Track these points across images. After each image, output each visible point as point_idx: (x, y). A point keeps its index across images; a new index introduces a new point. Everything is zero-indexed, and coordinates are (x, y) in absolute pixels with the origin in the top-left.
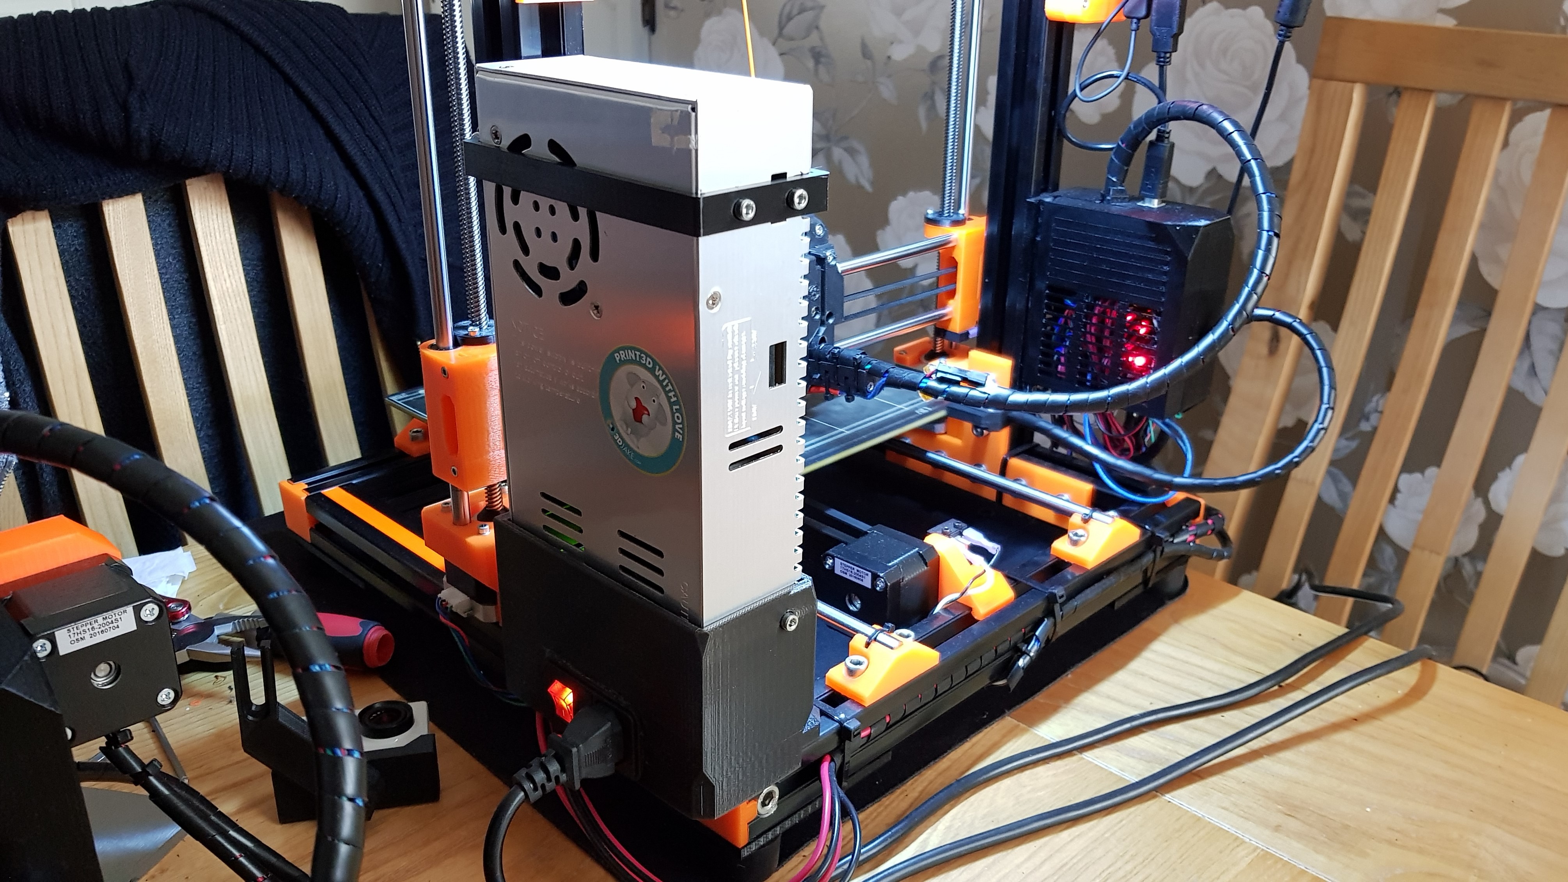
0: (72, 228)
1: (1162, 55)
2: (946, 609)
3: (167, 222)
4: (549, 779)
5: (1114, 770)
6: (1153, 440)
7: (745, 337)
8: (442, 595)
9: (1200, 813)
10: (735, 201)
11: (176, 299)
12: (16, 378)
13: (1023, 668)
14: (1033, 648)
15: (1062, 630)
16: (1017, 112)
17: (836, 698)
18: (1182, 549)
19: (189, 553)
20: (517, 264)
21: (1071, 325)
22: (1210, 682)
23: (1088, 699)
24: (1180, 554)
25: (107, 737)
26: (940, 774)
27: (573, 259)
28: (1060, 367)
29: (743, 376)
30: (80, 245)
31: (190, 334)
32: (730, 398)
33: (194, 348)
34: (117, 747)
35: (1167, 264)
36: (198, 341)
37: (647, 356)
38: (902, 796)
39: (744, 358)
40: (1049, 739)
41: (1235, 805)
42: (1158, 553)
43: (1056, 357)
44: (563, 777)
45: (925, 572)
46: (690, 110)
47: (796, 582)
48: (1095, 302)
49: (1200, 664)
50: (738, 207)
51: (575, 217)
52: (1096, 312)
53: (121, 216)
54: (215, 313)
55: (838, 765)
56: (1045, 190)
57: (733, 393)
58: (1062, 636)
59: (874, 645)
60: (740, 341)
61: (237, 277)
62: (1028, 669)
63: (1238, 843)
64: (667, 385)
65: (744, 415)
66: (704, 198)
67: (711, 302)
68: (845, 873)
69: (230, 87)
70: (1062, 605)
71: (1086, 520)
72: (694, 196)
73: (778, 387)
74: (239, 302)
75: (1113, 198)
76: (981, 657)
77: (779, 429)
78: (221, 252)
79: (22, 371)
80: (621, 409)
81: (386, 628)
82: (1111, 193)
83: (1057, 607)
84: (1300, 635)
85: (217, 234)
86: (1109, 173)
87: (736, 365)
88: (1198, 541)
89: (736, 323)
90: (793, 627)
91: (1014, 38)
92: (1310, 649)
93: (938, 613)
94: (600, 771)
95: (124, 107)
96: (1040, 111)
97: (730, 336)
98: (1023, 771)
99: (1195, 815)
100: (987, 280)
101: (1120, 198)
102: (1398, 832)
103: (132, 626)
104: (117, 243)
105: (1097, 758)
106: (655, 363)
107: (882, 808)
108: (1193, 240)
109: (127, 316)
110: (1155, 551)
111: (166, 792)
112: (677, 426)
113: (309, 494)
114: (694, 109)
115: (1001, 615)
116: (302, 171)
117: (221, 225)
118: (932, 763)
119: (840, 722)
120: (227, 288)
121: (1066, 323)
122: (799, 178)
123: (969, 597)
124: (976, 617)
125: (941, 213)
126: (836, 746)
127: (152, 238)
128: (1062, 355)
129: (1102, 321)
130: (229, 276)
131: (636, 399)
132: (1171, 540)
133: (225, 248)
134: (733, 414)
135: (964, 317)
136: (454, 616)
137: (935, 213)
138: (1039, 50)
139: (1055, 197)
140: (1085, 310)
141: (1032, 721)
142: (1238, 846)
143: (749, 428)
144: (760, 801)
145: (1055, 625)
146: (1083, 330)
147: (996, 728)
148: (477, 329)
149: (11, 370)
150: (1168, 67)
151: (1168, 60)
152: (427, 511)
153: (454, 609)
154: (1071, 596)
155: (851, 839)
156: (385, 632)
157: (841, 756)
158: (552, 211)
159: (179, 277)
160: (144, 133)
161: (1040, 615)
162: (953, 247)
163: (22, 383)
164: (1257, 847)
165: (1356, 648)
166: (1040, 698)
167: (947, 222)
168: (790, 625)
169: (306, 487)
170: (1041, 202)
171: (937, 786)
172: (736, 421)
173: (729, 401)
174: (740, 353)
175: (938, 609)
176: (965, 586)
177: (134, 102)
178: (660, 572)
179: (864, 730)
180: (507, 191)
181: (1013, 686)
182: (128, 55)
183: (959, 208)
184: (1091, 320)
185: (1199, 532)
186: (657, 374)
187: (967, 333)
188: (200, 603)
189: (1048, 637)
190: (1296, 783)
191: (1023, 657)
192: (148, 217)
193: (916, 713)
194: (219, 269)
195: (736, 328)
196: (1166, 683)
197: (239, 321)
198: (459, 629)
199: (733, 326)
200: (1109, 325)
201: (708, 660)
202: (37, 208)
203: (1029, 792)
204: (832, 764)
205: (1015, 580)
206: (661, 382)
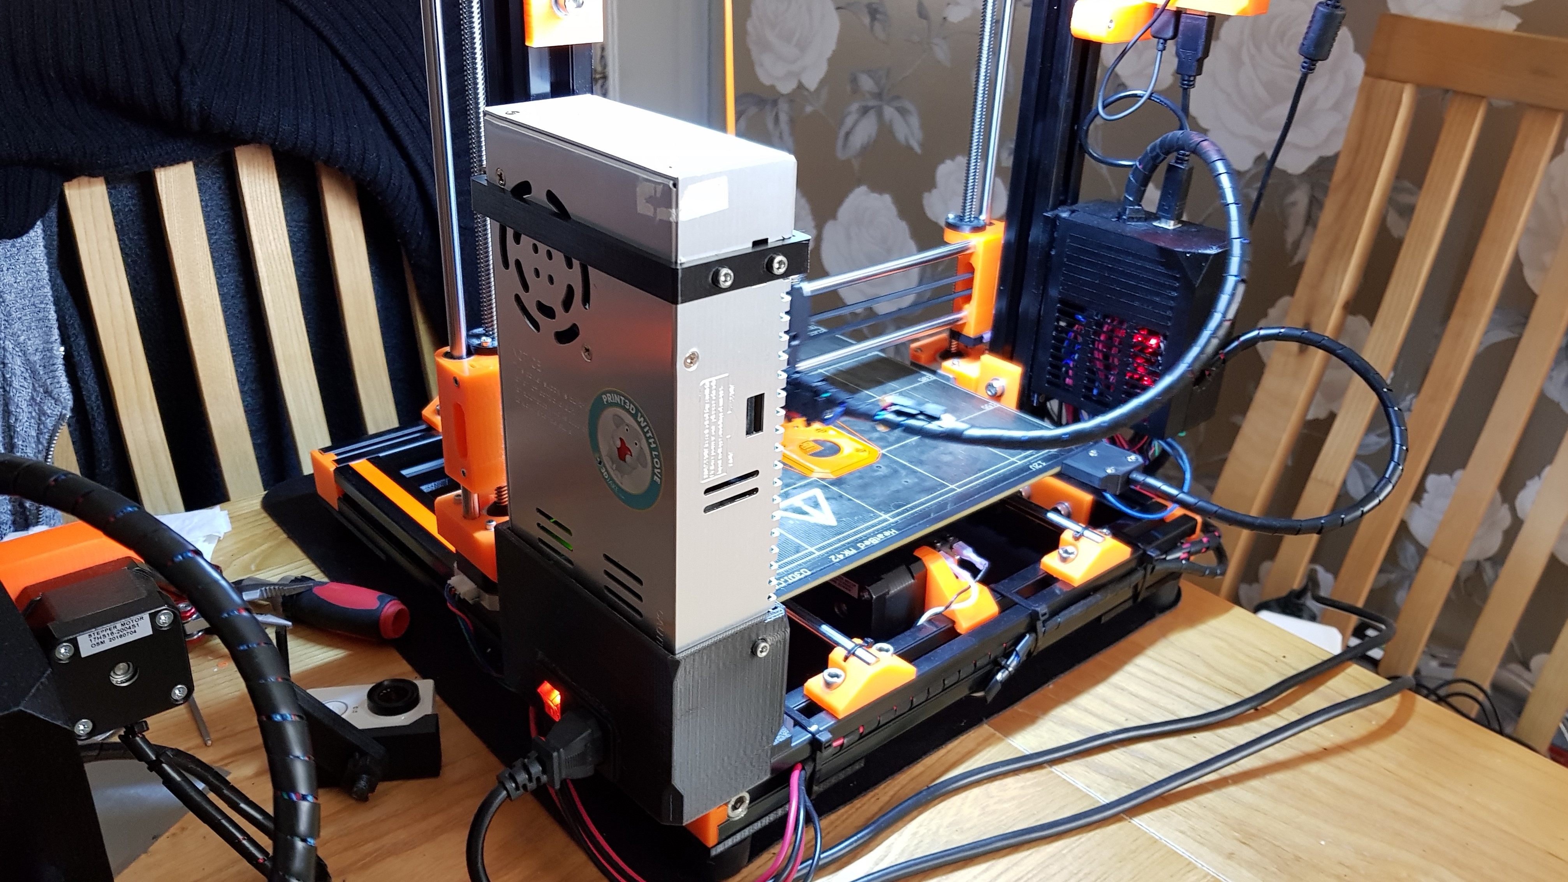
0: (127, 191)
1: (1186, 78)
2: (930, 621)
3: (218, 184)
4: (530, 780)
5: (1081, 786)
6: (1157, 454)
7: (722, 392)
8: (452, 581)
9: (1158, 835)
10: (714, 270)
11: (224, 259)
12: (72, 332)
13: (1001, 682)
14: (1013, 662)
15: (1043, 644)
16: (1040, 126)
17: (812, 709)
18: (1173, 567)
19: (226, 512)
20: (518, 298)
21: (1080, 339)
22: (1188, 701)
23: (1066, 711)
24: (1170, 571)
25: (125, 727)
26: (912, 779)
27: (567, 304)
28: (1067, 380)
29: (720, 427)
30: (134, 205)
31: (237, 293)
32: (706, 448)
33: (241, 307)
34: (134, 737)
35: (1175, 289)
36: (244, 299)
37: (631, 402)
38: (873, 800)
39: (721, 411)
40: (1022, 750)
41: (1193, 829)
42: (1149, 570)
43: (1064, 369)
44: (544, 778)
45: (912, 584)
46: (671, 185)
47: (771, 610)
48: (1104, 319)
49: (1180, 681)
50: (716, 275)
51: (570, 265)
52: (1105, 329)
53: (172, 180)
54: (260, 274)
55: (809, 773)
56: (1063, 203)
57: (710, 444)
58: (1042, 651)
59: (852, 659)
60: (717, 395)
61: (282, 241)
62: (1005, 683)
63: (1188, 869)
64: (647, 432)
65: (720, 462)
66: (683, 269)
67: (689, 361)
68: (807, 875)
69: (279, 60)
70: (1044, 622)
71: (1078, 537)
72: (673, 267)
73: (756, 435)
74: (283, 265)
75: (1129, 218)
76: (959, 672)
77: (756, 473)
78: (267, 216)
79: (76, 326)
80: (607, 446)
81: (403, 602)
82: (1127, 212)
83: (1039, 624)
84: (1284, 657)
85: (264, 198)
86: (1127, 192)
87: (713, 417)
88: (1192, 558)
89: (713, 379)
90: (764, 654)
91: (1039, 53)
92: (1293, 673)
93: (922, 624)
94: (581, 772)
95: (176, 80)
96: (1062, 126)
97: (707, 392)
98: (992, 781)
99: (1153, 837)
100: (1002, 288)
101: (1136, 218)
102: (1347, 867)
103: (149, 631)
104: (167, 206)
105: (1066, 772)
106: (637, 410)
107: (854, 810)
108: (1201, 269)
109: (176, 276)
110: (1145, 569)
111: (178, 779)
112: (656, 471)
113: (338, 466)
114: (675, 185)
115: (983, 630)
116: (346, 143)
117: (268, 190)
118: (905, 768)
119: (813, 735)
120: (272, 251)
121: (1076, 338)
122: (780, 243)
123: (953, 611)
124: (958, 631)
125: (961, 218)
126: (808, 755)
127: (201, 201)
128: (1071, 368)
129: (1110, 338)
130: (274, 239)
131: (621, 439)
132: (1164, 556)
133: (271, 213)
134: (709, 462)
135: (979, 323)
136: (461, 603)
137: (956, 217)
138: (1063, 65)
139: (1073, 212)
140: (1094, 327)
141: (1008, 730)
142: (1189, 872)
143: (725, 474)
144: (730, 806)
145: (1037, 640)
146: (1091, 346)
147: (972, 735)
148: (489, 340)
149: (66, 324)
150: (1192, 90)
151: (1191, 83)
152: (441, 503)
153: (462, 597)
154: (1054, 613)
155: (812, 846)
156: (402, 607)
157: (813, 765)
158: (549, 254)
159: (227, 239)
160: (195, 107)
161: (1022, 631)
162: (971, 254)
163: (77, 337)
164: (1208, 873)
165: (1336, 674)
166: (1019, 708)
167: (967, 228)
168: (761, 652)
169: (336, 458)
170: (1057, 217)
171: (909, 791)
172: (712, 468)
173: (705, 450)
174: (717, 406)
175: (923, 620)
176: (950, 599)
177: (184, 74)
178: (639, 597)
179: (835, 741)
180: (510, 233)
181: (990, 699)
182: (181, 29)
183: (981, 212)
184: (1099, 338)
185: (1193, 550)
186: (639, 420)
187: (981, 338)
188: (234, 563)
189: (1030, 651)
190: (1256, 810)
191: (1002, 671)
192: (197, 180)
193: (890, 724)
194: (265, 231)
195: (713, 384)
196: (1145, 700)
197: (283, 284)
198: (466, 618)
199: (711, 382)
200: (1116, 344)
201: (681, 683)
202: (92, 174)
203: (995, 803)
204: (803, 772)
205: (1002, 595)
206: (642, 428)
